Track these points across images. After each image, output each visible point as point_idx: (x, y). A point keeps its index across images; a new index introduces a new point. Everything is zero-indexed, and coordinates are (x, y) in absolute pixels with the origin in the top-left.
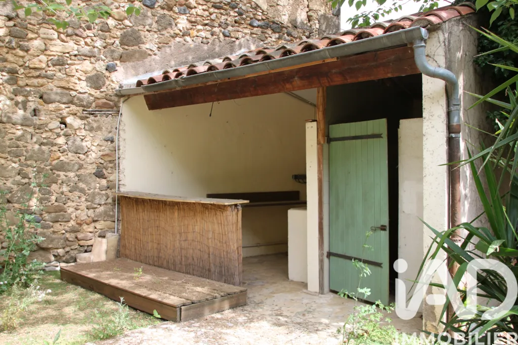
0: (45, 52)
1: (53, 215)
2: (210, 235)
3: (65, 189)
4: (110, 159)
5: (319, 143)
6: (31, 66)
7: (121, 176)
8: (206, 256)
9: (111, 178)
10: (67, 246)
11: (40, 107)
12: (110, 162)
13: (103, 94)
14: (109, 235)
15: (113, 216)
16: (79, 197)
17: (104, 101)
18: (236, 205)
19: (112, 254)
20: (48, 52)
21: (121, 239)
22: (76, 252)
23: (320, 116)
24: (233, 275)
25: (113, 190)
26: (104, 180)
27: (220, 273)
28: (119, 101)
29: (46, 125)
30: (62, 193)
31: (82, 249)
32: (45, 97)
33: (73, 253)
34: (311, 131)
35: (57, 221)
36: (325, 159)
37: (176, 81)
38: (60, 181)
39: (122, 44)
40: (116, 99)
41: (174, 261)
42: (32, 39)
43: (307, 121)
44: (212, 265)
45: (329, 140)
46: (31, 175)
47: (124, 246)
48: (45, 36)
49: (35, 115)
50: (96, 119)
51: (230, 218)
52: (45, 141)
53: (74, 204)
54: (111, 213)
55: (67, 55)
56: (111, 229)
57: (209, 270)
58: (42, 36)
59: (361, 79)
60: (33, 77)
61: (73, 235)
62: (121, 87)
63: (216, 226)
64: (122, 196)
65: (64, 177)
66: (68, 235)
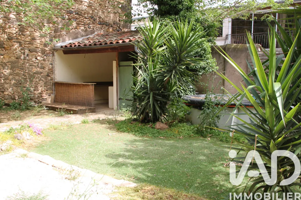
0: (30, 36)
1: (34, 88)
2: (85, 93)
3: (37, 80)
4: (51, 70)
5: (116, 67)
6: (26, 40)
7: (55, 76)
8: (84, 99)
9: (52, 77)
10: (39, 98)
11: (29, 54)
12: (51, 71)
13: (49, 49)
14: (52, 95)
15: (53, 89)
16: (42, 83)
17: (49, 51)
18: (92, 84)
19: (53, 101)
20: (31, 36)
21: (55, 96)
22: (41, 100)
23: (117, 59)
24: (92, 104)
25: (53, 81)
26: (49, 77)
27: (88, 104)
28: (54, 52)
29: (31, 59)
30: (37, 81)
31: (43, 99)
32: (30, 50)
33: (40, 101)
34: (114, 63)
35: (35, 90)
36: (118, 71)
37: (74, 48)
38: (36, 78)
39: (54, 32)
40: (53, 51)
41: (74, 102)
42: (26, 32)
43: (113, 60)
44: (86, 102)
45: (120, 66)
46: (27, 76)
47: (57, 99)
48: (30, 31)
49: (27, 56)
50: (47, 57)
51: (91, 88)
52: (31, 65)
53: (40, 85)
54: (52, 88)
55: (37, 37)
56: (52, 93)
57: (85, 104)
58: (29, 30)
59: (125, 51)
60: (27, 44)
61: (40, 95)
62: (55, 46)
63: (87, 91)
64: (55, 83)
65: (37, 76)
66: (38, 95)
